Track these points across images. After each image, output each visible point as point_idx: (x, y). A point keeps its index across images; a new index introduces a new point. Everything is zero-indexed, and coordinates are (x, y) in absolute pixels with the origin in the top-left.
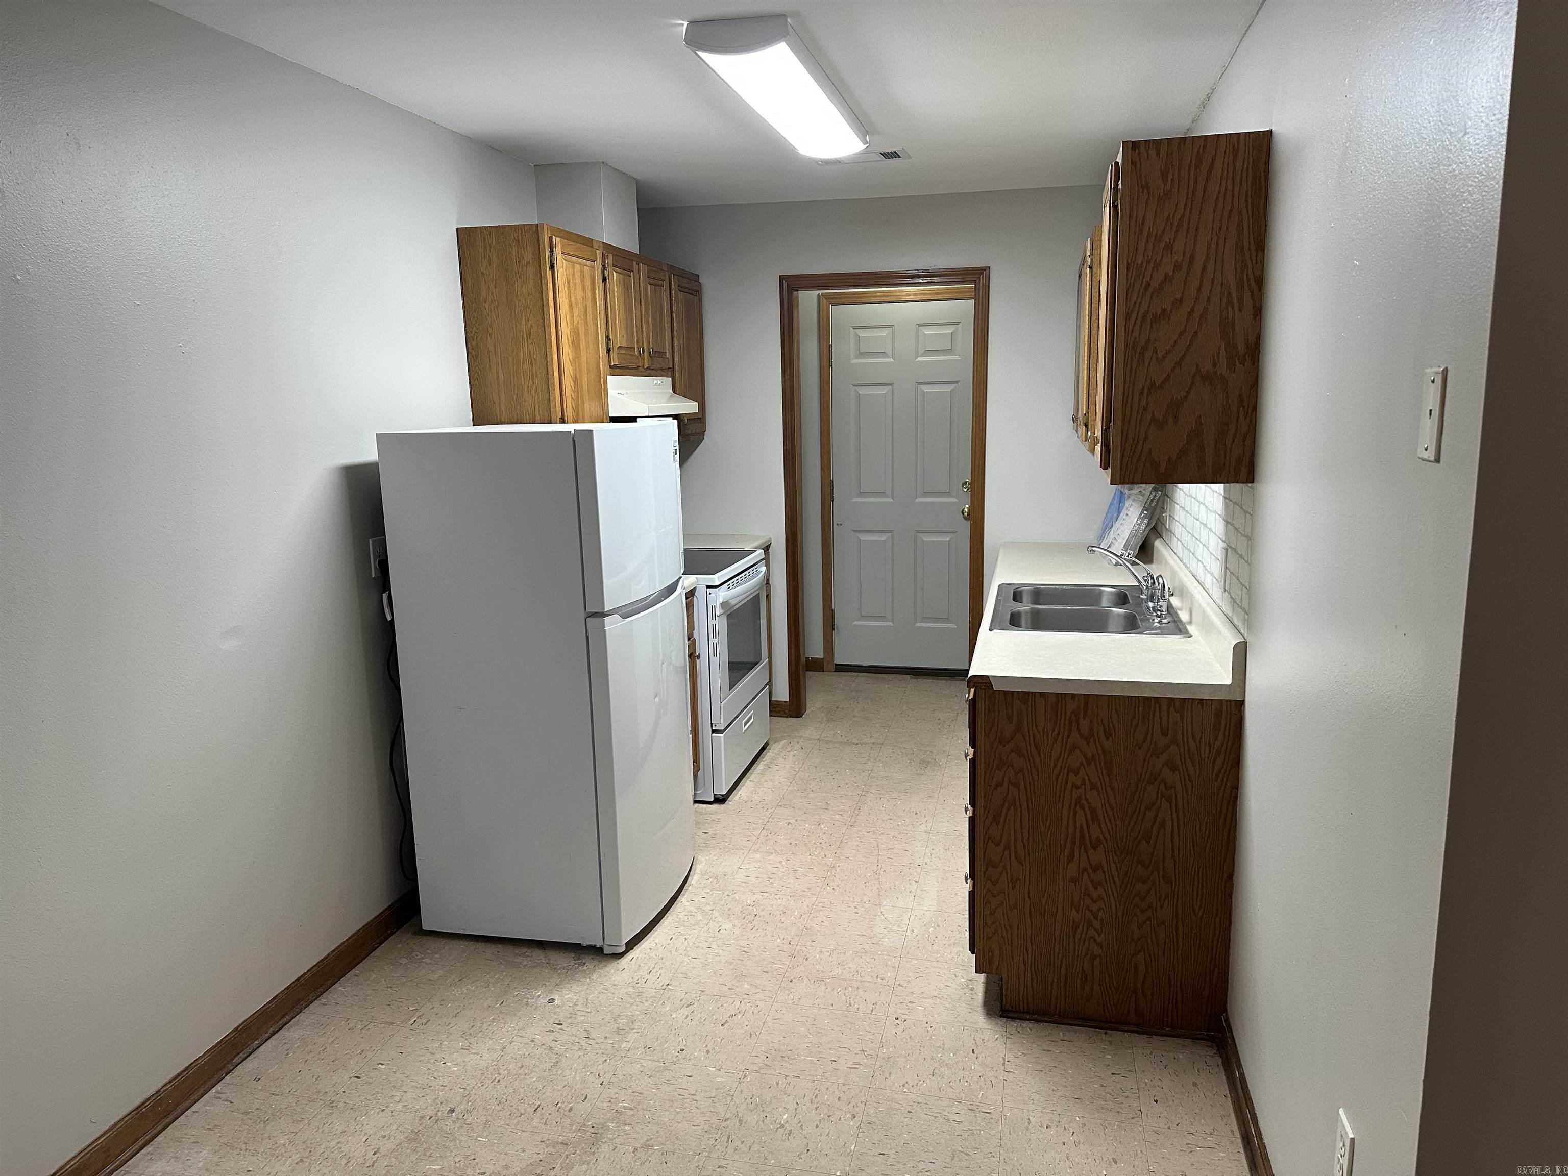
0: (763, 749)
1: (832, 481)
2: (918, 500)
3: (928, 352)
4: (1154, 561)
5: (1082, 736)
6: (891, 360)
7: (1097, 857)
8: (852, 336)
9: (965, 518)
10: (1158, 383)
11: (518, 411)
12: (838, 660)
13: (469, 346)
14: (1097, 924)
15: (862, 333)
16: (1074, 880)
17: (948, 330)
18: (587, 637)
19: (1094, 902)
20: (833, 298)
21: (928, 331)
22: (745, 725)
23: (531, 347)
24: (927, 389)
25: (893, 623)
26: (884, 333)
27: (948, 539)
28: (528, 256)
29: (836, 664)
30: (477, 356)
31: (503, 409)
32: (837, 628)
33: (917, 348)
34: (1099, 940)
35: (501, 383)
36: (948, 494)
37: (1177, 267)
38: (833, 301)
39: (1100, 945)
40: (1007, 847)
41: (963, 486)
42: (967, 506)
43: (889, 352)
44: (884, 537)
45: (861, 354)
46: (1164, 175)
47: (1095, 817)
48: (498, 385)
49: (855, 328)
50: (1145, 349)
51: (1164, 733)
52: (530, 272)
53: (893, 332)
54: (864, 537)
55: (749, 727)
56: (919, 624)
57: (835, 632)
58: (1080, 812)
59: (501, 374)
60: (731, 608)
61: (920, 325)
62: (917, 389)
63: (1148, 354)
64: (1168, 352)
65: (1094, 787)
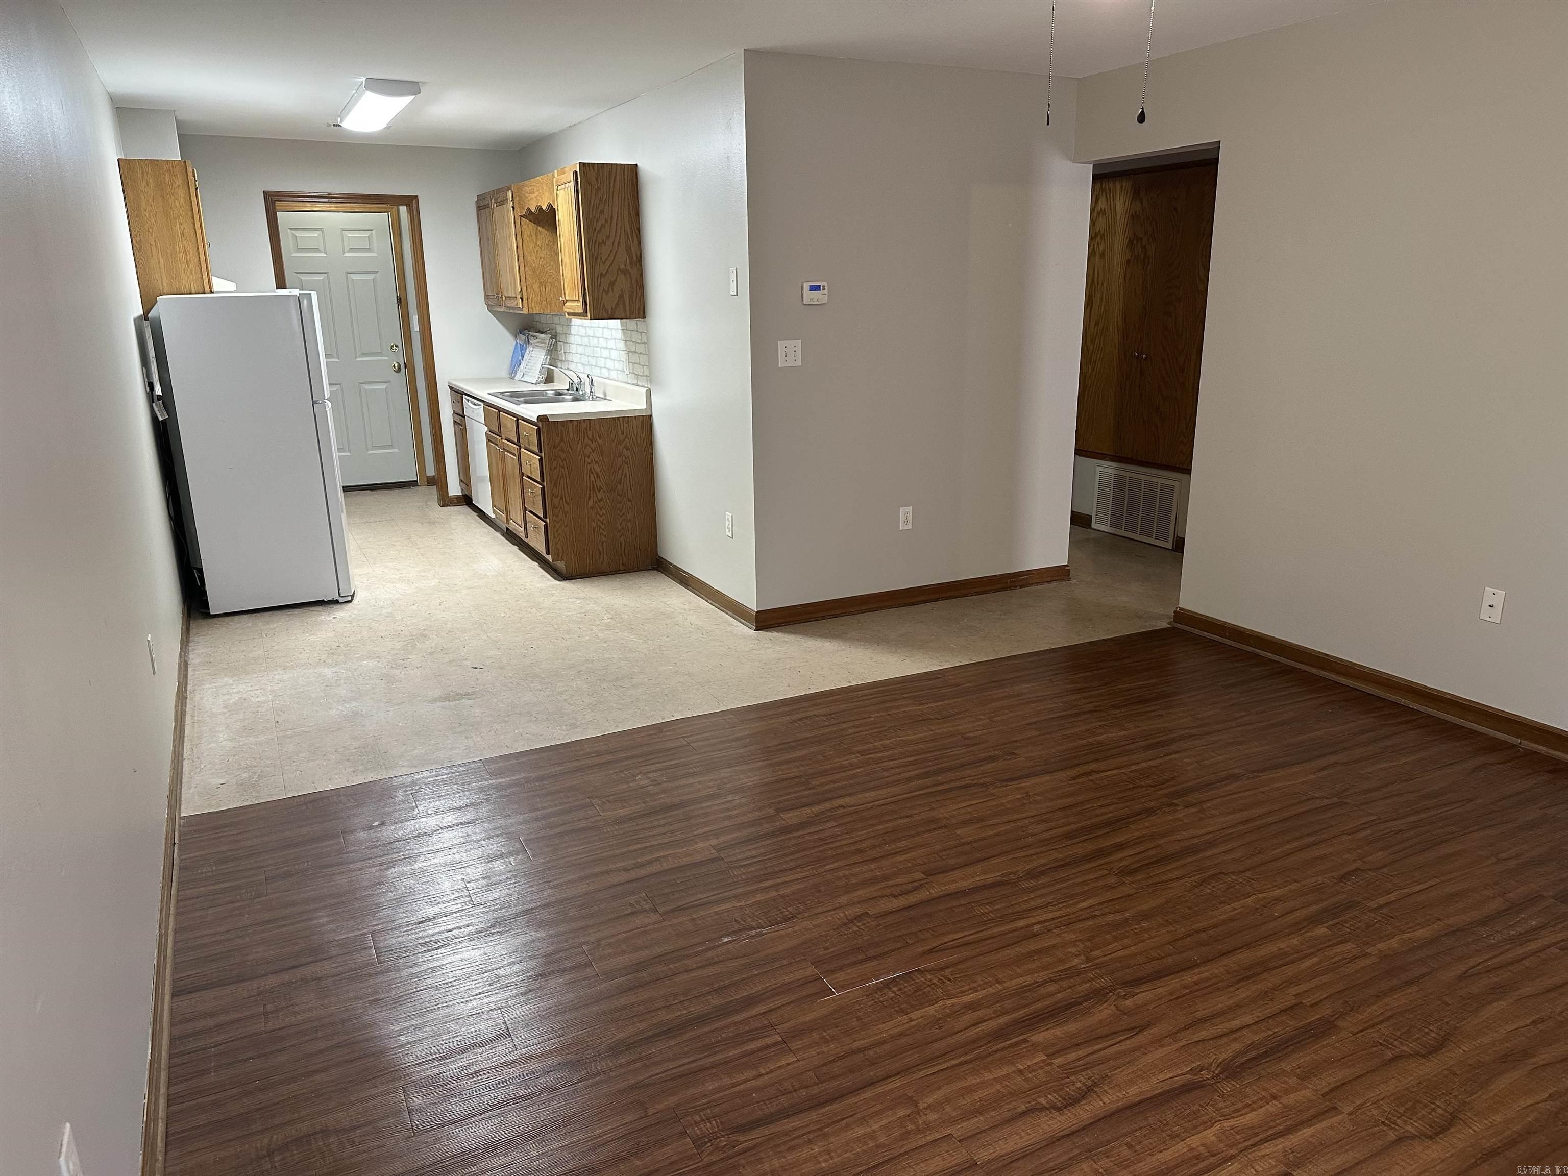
2: (359, 359)
3: (352, 250)
4: (556, 379)
5: (589, 439)
6: (323, 255)
7: (600, 495)
8: (290, 237)
9: (395, 371)
10: (604, 273)
11: (177, 286)
13: (134, 242)
14: (603, 527)
15: (299, 234)
16: (592, 508)
17: (365, 234)
18: (315, 416)
19: (601, 516)
21: (349, 234)
23: (185, 243)
24: (355, 277)
25: (349, 451)
26: (316, 234)
27: (385, 387)
28: (179, 181)
30: (140, 248)
31: (165, 284)
33: (343, 246)
34: (604, 533)
35: (162, 266)
36: (379, 354)
37: (606, 221)
39: (605, 536)
40: (562, 498)
41: (391, 348)
42: (396, 362)
43: (322, 249)
45: (299, 250)
46: (597, 180)
47: (598, 477)
48: (160, 268)
50: (597, 257)
51: (623, 434)
52: (181, 192)
53: (323, 234)
56: (370, 452)
58: (592, 476)
59: (161, 260)
61: (343, 230)
62: (347, 276)
63: (599, 260)
64: (606, 259)
65: (596, 462)
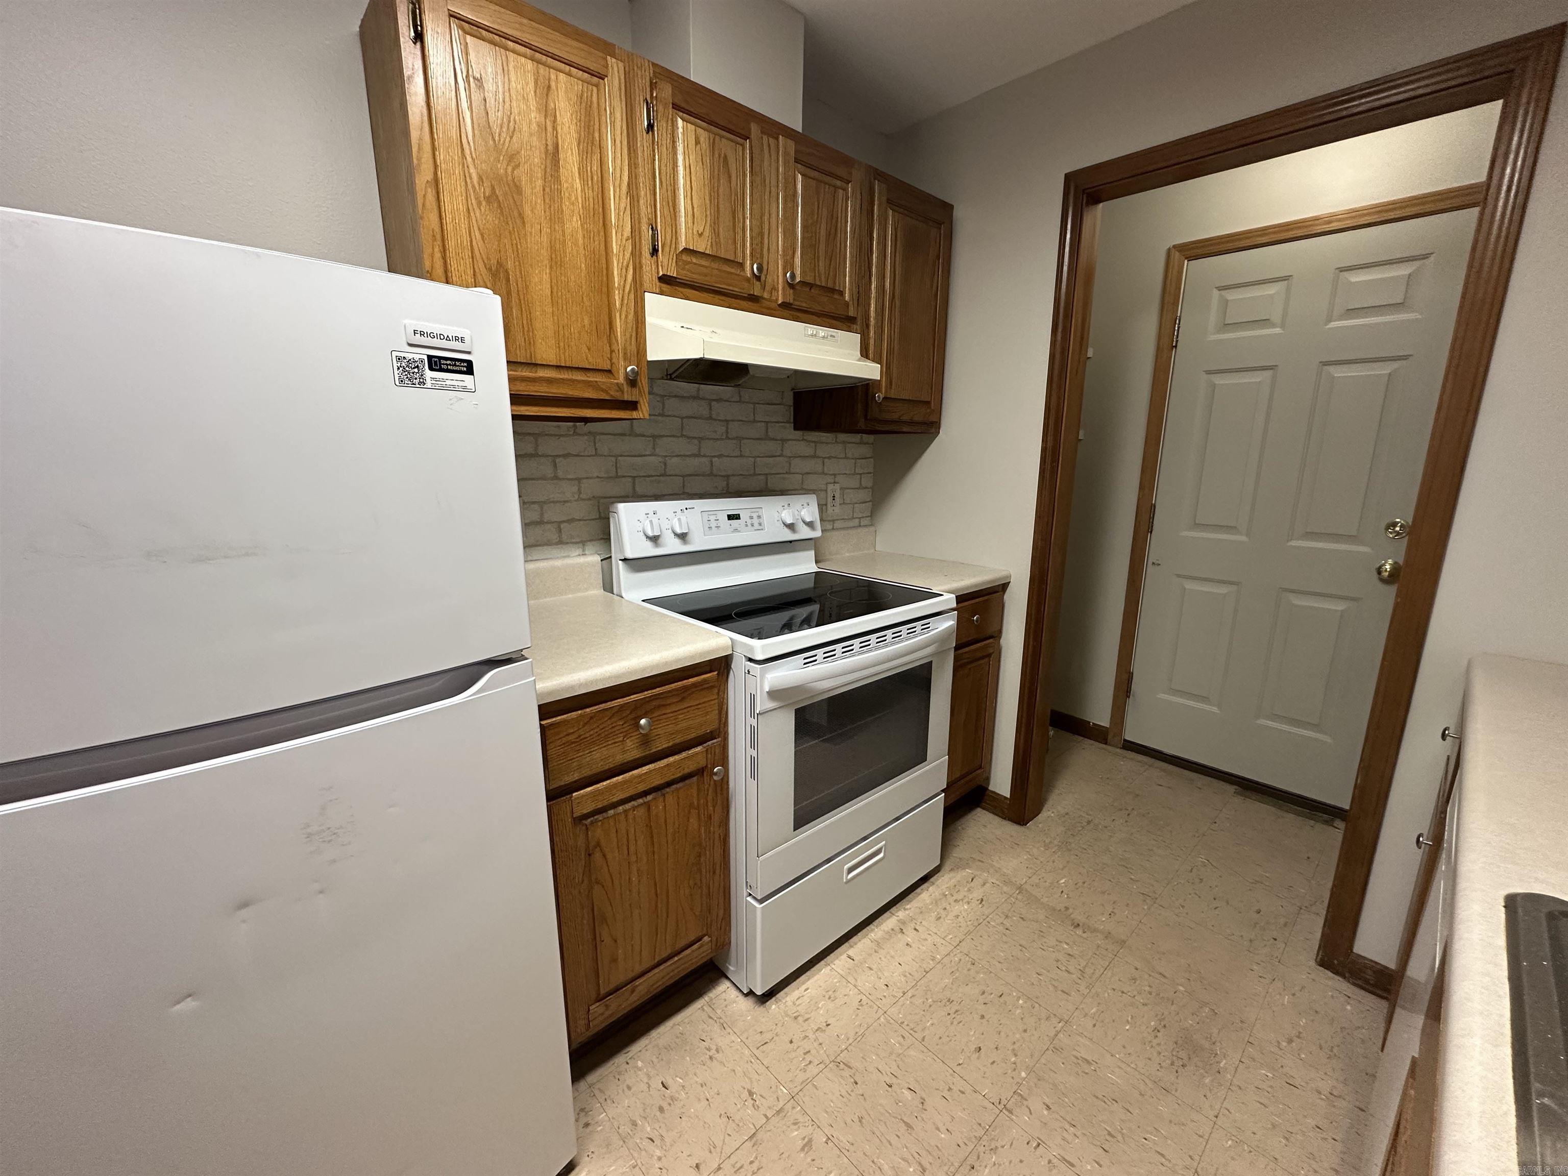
0: (924, 879)
1: (1154, 507)
2: (1293, 543)
3: (1352, 312)
6: (1279, 330)
8: (1215, 301)
9: (1383, 580)
12: (1130, 735)
15: (1231, 295)
17: (1404, 270)
20: (1190, 249)
21: (1356, 278)
22: (850, 870)
24: (1339, 372)
25: (1220, 710)
26: (1271, 290)
27: (1340, 608)
29: (1125, 740)
32: (1133, 696)
36: (1358, 538)
38: (1188, 253)
41: (1387, 528)
42: (1390, 561)
43: (1276, 317)
44: (1223, 590)
45: (1226, 326)
49: (1221, 289)
53: (1288, 289)
54: (1190, 585)
55: (858, 875)
57: (1130, 701)
60: (812, 696)
61: (1343, 269)
62: (1319, 373)
